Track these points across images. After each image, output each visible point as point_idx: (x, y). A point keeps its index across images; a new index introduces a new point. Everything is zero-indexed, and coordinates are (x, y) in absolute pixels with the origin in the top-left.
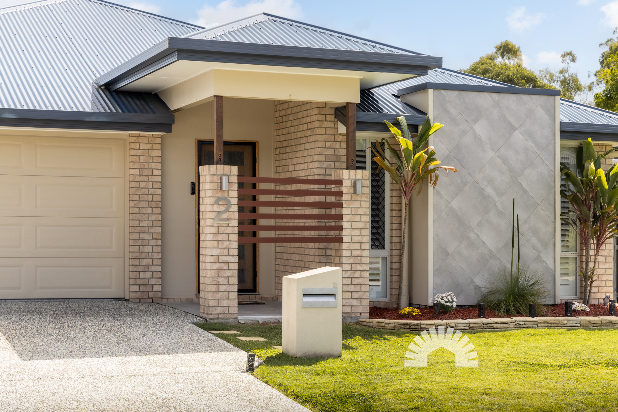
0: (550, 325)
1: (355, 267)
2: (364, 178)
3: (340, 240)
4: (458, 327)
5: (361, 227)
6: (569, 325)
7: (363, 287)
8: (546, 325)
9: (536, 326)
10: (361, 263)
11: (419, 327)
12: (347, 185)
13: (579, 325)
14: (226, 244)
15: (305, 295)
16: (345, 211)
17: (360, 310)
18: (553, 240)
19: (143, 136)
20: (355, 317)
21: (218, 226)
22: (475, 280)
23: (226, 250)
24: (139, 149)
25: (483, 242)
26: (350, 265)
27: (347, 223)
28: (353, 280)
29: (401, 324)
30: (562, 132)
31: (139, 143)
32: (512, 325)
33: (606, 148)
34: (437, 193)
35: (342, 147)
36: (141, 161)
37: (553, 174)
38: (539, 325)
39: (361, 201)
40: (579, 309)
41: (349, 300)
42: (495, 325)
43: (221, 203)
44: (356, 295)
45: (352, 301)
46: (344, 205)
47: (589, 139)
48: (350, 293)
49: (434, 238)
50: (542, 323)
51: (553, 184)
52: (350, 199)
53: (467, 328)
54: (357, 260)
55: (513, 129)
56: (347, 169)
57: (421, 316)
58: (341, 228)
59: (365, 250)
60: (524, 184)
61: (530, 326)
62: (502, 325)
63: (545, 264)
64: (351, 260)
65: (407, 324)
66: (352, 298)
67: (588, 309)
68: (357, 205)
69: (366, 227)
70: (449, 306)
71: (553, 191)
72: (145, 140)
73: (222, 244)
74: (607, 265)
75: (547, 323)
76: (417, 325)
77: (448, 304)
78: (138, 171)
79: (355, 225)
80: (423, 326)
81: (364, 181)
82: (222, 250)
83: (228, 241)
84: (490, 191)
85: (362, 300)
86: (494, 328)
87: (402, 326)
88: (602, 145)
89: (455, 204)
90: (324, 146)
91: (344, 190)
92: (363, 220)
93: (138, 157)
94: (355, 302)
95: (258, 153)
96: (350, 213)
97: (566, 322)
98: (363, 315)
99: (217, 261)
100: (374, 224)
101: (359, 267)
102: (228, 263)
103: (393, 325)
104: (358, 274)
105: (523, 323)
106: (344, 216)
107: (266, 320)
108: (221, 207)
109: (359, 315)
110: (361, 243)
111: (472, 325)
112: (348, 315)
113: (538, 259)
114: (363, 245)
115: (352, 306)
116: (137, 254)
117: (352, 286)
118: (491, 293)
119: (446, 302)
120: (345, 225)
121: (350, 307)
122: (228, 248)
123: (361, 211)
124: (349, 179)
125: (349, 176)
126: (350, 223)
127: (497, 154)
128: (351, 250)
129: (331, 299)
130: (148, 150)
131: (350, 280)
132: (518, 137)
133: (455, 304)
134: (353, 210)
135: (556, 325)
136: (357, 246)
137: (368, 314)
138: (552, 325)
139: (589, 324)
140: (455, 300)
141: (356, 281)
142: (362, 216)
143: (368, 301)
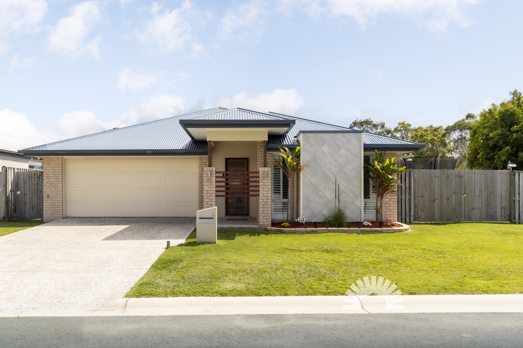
0: (345, 231)
1: (264, 206)
2: (269, 170)
3: (258, 195)
4: (301, 231)
5: (267, 190)
6: (355, 232)
7: (268, 214)
8: (343, 231)
9: (338, 231)
10: (267, 205)
11: (283, 231)
12: (261, 173)
13: (360, 232)
14: (211, 197)
15: (200, 218)
16: (260, 184)
17: (267, 223)
18: (360, 195)
19: (203, 157)
20: (265, 226)
21: (208, 191)
22: (322, 212)
23: (211, 200)
24: (202, 162)
25: (326, 196)
26: (263, 206)
27: (261, 189)
28: (264, 211)
29: (277, 230)
30: (364, 148)
31: (202, 160)
32: (326, 231)
33: (394, 154)
34: (304, 176)
35: (269, 158)
36: (203, 166)
37: (360, 166)
38: (339, 231)
39: (267, 180)
40: (366, 225)
41: (262, 220)
42: (318, 231)
43: (208, 182)
44: (265, 218)
45: (263, 220)
46: (260, 182)
47: (376, 150)
48: (263, 217)
49: (303, 194)
50: (341, 230)
51: (360, 171)
52: (262, 179)
53: (305, 232)
54: (266, 203)
55: (340, 148)
56: (264, 167)
57: (289, 226)
58: (259, 191)
59: (269, 199)
60: (346, 171)
61: (335, 231)
62: (321, 231)
63: (356, 205)
64: (263, 204)
65: (279, 230)
66: (263, 219)
67: (371, 225)
68: (266, 181)
69: (270, 190)
70: (301, 223)
71: (360, 174)
72: (204, 159)
73: (209, 198)
74: (394, 205)
75: (343, 230)
76: (283, 230)
77: (301, 222)
78: (201, 170)
79: (265, 189)
80: (285, 231)
81: (269, 172)
82: (209, 200)
83: (212, 196)
84: (329, 174)
85: (268, 219)
86: (317, 232)
87: (277, 231)
88: (392, 153)
89: (313, 180)
90: (261, 158)
91: (260, 176)
92: (268, 187)
93: (201, 165)
94: (265, 220)
95: (250, 162)
96: (262, 185)
97: (353, 230)
98: (268, 225)
99: (207, 204)
100: (284, 189)
101: (266, 206)
102: (212, 205)
103: (274, 230)
104: (266, 209)
105: (332, 230)
106: (260, 186)
107: (227, 227)
108: (209, 183)
109: (266, 225)
110: (267, 196)
111: (307, 231)
112: (262, 225)
113: (353, 203)
114: (268, 197)
115: (263, 222)
116: (201, 201)
117: (263, 214)
118: (329, 217)
119: (300, 221)
120: (260, 189)
121: (262, 222)
122: (212, 199)
123: (267, 184)
124: (262, 171)
125: (262, 170)
126: (262, 189)
127: (333, 159)
128: (263, 199)
129: (211, 220)
130: (205, 162)
131: (262, 211)
132: (343, 151)
133: (304, 222)
134: (264, 183)
135: (348, 231)
136: (266, 198)
137: (271, 225)
138: (346, 231)
139: (365, 231)
140: (305, 220)
141: (265, 212)
142: (268, 186)
143: (271, 220)
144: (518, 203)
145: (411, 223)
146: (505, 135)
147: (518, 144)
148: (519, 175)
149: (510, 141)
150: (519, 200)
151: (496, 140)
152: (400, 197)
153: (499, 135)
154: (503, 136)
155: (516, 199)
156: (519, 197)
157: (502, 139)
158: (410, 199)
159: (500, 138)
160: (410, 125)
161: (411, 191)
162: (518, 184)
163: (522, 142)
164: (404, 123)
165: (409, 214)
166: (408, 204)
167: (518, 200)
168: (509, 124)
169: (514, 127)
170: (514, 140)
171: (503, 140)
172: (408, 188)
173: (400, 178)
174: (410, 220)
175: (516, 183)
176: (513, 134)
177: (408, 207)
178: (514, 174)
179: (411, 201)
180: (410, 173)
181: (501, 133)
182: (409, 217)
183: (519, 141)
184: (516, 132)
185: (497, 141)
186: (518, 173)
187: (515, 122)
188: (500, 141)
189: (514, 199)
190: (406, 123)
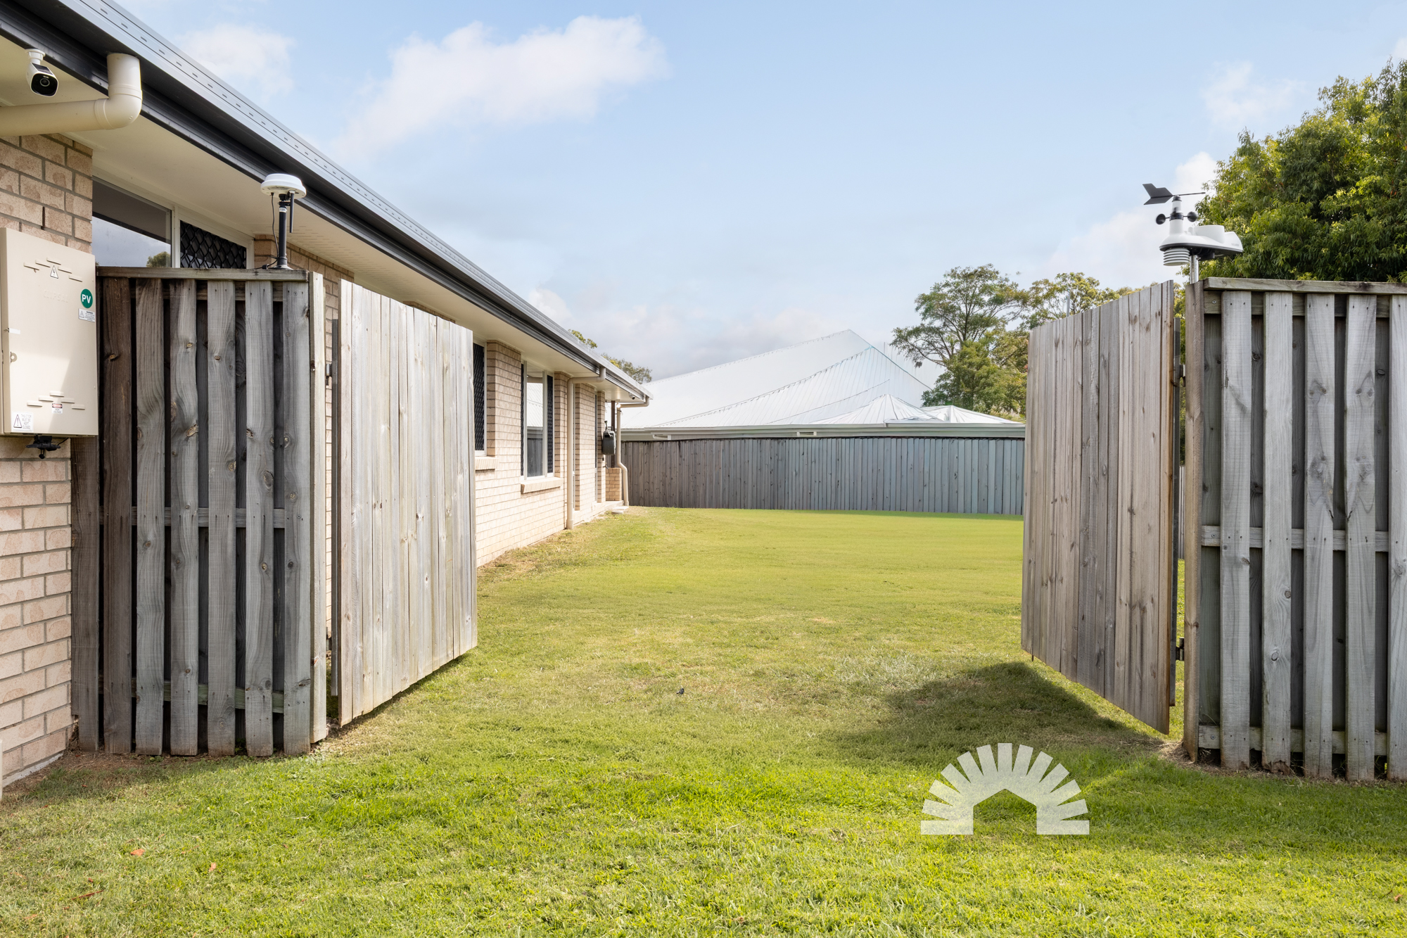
144: (1245, 573)
145: (288, 746)
146: (1298, 229)
147: (1350, 264)
148: (1258, 320)
149: (1318, 254)
150: (1257, 553)
151: (1261, 250)
152: (186, 515)
153: (1277, 228)
154: (1290, 232)
155: (1225, 542)
156: (1258, 522)
157: (1286, 246)
158: (278, 533)
159: (1279, 242)
160: (1092, 282)
161: (293, 463)
162: (1247, 400)
163: (1366, 252)
164: (1080, 275)
165: (267, 673)
166: (263, 581)
167: (1244, 553)
168: (1317, 190)
169: (1334, 197)
170: (1334, 250)
171: (1291, 248)
172: (259, 435)
173: (192, 351)
174: (278, 719)
175: (1226, 393)
176: (1330, 224)
177: (263, 606)
178: (1211, 310)
179: (288, 556)
180: (278, 307)
181: (1284, 222)
182: (268, 693)
183: (1355, 249)
184: (1346, 214)
185: (1267, 254)
186: (1247, 298)
187: (1337, 178)
188: (1276, 252)
189: (1209, 542)
190: (1085, 277)
